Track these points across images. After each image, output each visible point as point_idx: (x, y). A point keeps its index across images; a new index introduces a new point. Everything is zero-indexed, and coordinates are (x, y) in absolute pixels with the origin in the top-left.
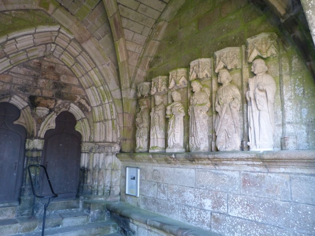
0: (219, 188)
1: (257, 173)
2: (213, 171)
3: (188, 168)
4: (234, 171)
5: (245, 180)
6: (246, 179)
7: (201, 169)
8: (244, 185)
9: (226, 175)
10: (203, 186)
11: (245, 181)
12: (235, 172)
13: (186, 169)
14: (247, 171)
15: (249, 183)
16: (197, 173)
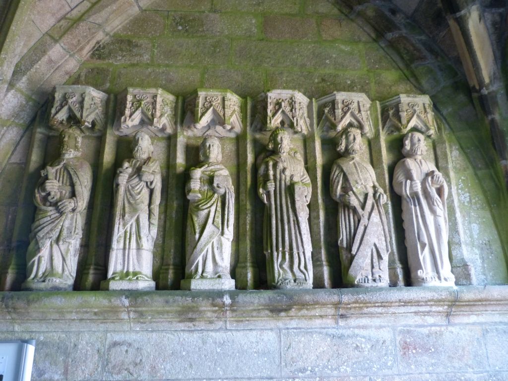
0: (348, 369)
1: (429, 328)
2: (331, 331)
3: (254, 330)
4: (381, 327)
5: (406, 343)
6: (408, 340)
7: (295, 331)
8: (405, 354)
9: (364, 337)
10: (303, 370)
11: (406, 347)
12: (384, 329)
13: (248, 332)
14: (410, 326)
15: (415, 349)
16: (282, 339)
